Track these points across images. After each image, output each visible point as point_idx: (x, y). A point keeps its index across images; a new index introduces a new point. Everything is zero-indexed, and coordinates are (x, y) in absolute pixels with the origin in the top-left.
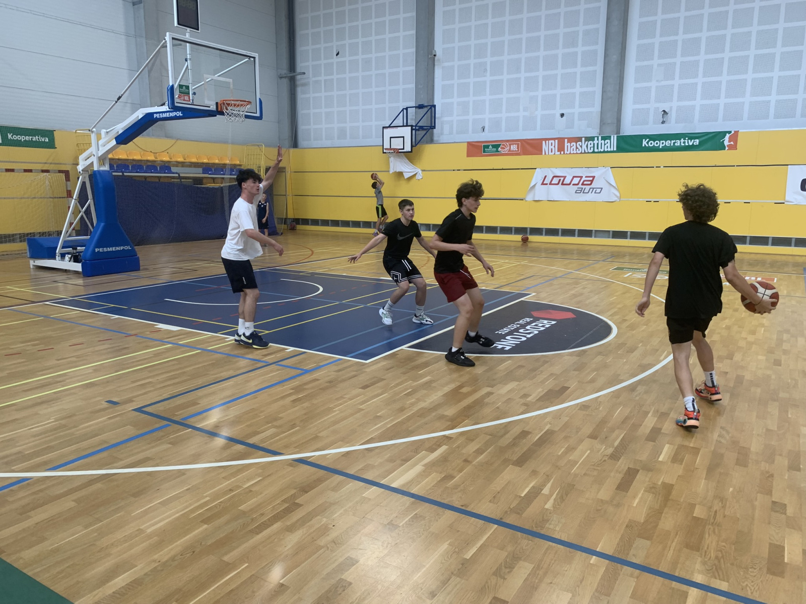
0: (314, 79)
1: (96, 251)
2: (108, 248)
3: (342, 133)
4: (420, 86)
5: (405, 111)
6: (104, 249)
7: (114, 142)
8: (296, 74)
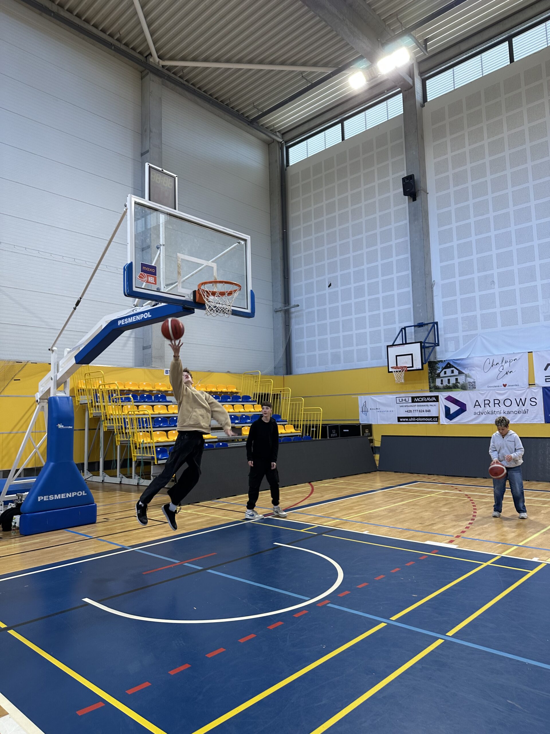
0: (307, 311)
1: (39, 500)
2: (56, 496)
3: (336, 358)
4: (418, 305)
5: (403, 330)
6: (50, 497)
7: (74, 361)
8: (289, 307)
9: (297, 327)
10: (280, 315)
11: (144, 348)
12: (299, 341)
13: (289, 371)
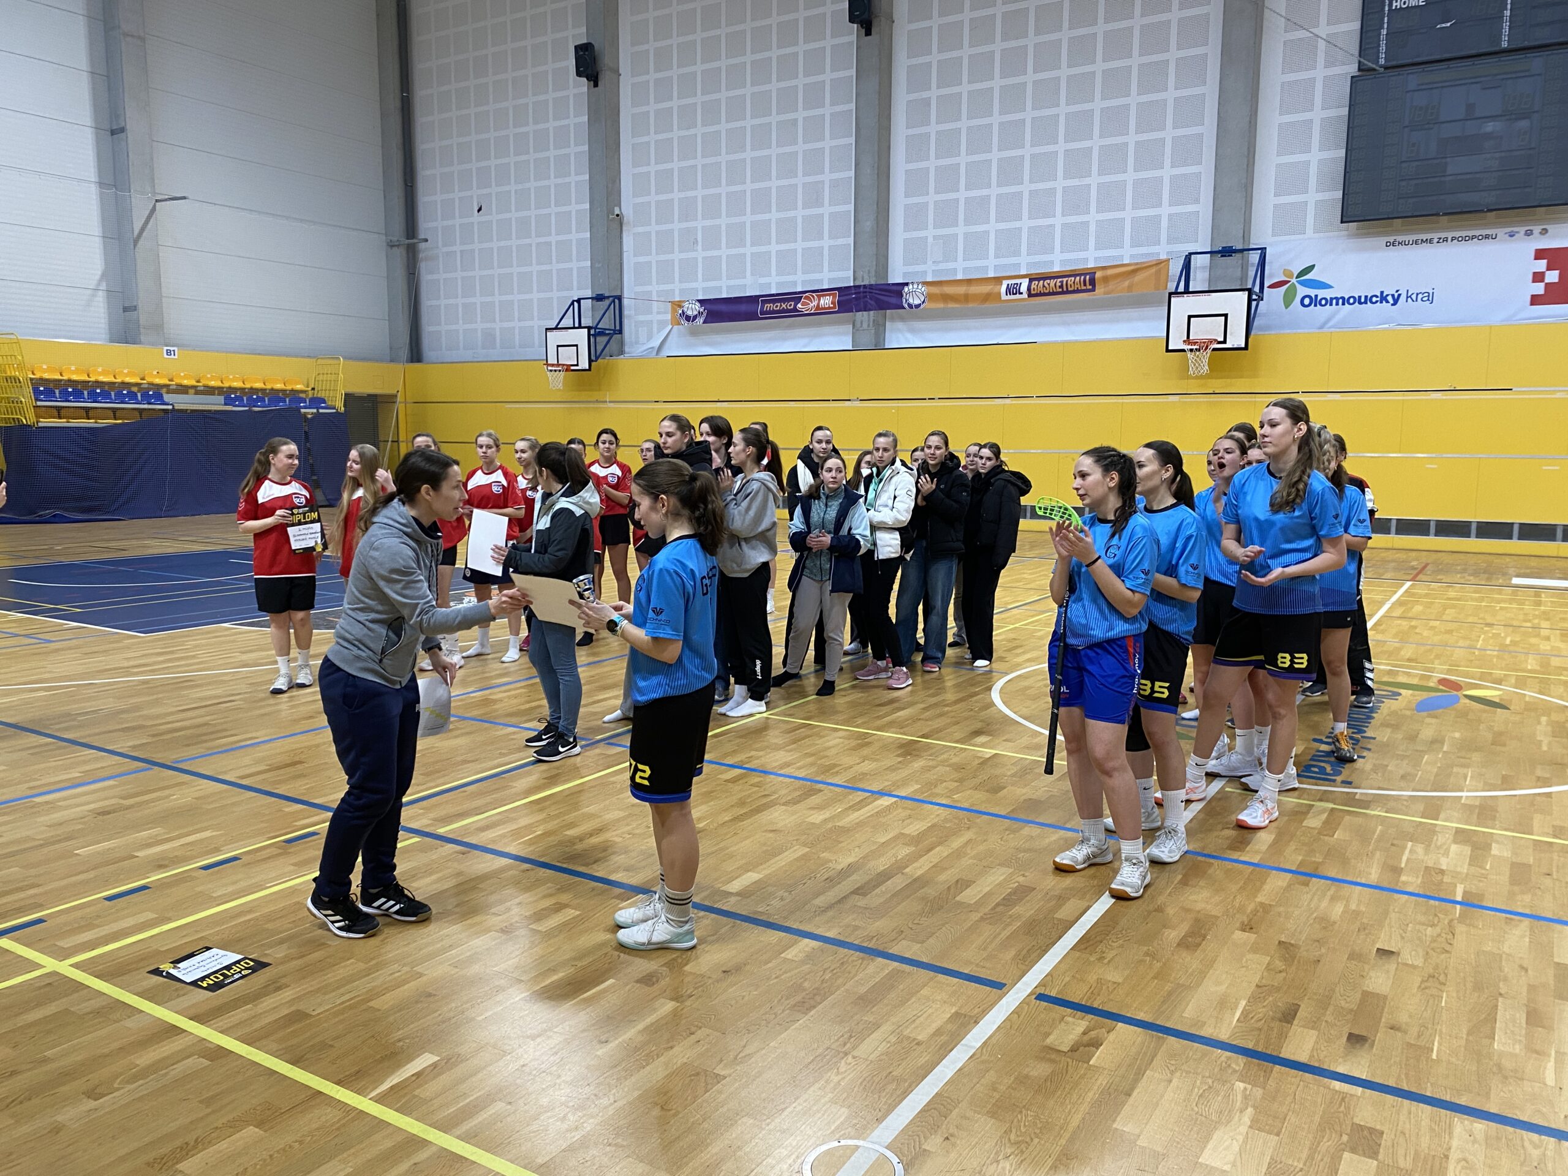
0: (445, 249)
4: (597, 265)
5: (576, 304)
8: (415, 241)
9: (430, 277)
10: (399, 254)
11: (126, 309)
12: (434, 303)
13: (416, 355)
